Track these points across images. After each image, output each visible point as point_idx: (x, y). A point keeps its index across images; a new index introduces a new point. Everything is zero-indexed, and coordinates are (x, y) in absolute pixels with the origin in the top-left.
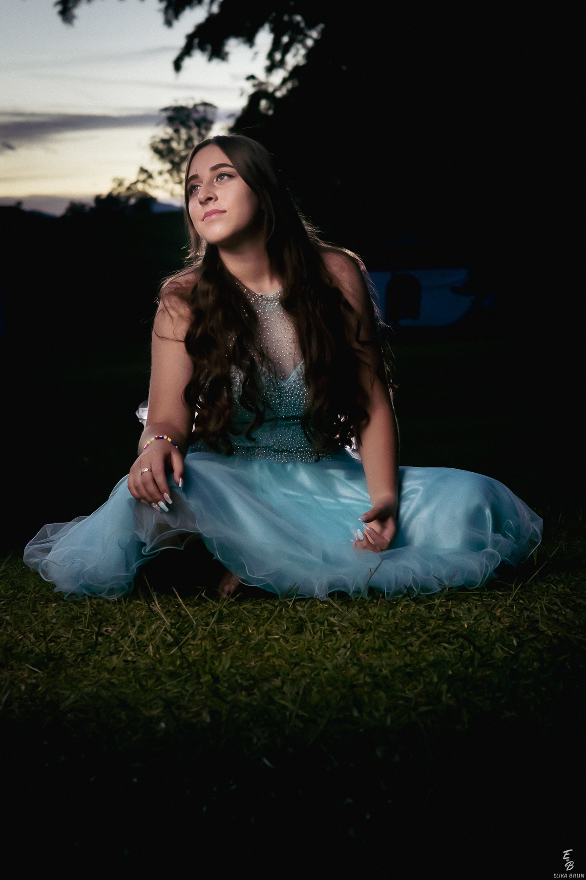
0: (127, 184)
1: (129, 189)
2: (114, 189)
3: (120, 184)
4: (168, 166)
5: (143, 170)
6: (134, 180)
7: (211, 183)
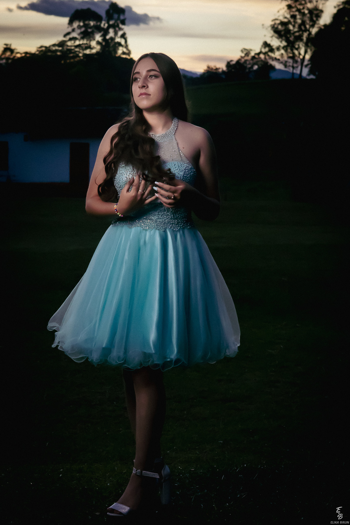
0: (252, 54)
1: (253, 58)
2: (242, 57)
3: (247, 54)
4: (284, 43)
5: (266, 44)
6: (258, 51)
7: (146, 78)
